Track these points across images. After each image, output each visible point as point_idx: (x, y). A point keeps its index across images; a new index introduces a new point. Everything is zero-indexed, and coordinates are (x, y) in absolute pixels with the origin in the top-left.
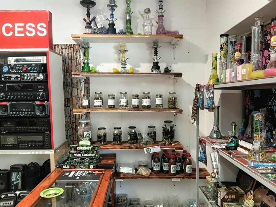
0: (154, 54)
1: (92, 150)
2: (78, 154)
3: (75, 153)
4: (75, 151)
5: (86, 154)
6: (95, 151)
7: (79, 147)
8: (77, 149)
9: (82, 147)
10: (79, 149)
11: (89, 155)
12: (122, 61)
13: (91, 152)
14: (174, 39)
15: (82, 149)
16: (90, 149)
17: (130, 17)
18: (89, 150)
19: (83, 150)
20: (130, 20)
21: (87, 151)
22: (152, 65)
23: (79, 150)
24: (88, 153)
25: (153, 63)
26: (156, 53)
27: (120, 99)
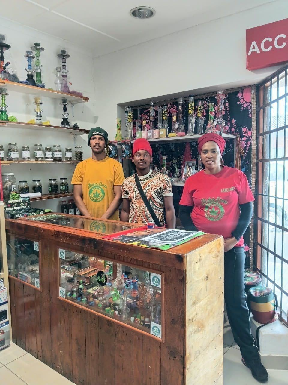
0: (64, 110)
1: (24, 202)
2: (10, 207)
3: (7, 207)
4: (7, 205)
5: (18, 207)
6: (26, 203)
7: (10, 200)
8: (8, 203)
9: (13, 201)
10: (10, 202)
11: (21, 208)
12: (38, 113)
13: (22, 204)
14: (83, 100)
15: (13, 202)
16: (21, 201)
17: (41, 70)
18: (20, 203)
19: (15, 203)
20: (40, 73)
21: (18, 204)
22: (62, 120)
23: (10, 204)
24: (20, 206)
25: (63, 118)
26: (65, 109)
27: (36, 152)
